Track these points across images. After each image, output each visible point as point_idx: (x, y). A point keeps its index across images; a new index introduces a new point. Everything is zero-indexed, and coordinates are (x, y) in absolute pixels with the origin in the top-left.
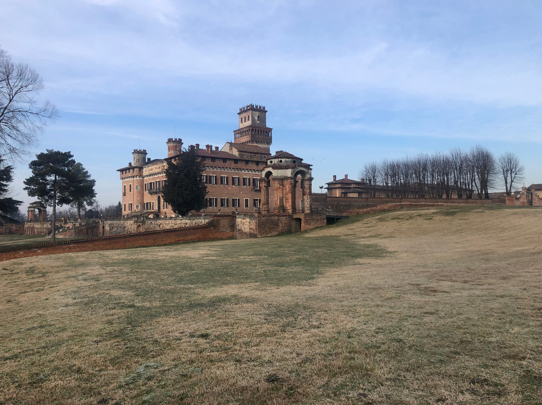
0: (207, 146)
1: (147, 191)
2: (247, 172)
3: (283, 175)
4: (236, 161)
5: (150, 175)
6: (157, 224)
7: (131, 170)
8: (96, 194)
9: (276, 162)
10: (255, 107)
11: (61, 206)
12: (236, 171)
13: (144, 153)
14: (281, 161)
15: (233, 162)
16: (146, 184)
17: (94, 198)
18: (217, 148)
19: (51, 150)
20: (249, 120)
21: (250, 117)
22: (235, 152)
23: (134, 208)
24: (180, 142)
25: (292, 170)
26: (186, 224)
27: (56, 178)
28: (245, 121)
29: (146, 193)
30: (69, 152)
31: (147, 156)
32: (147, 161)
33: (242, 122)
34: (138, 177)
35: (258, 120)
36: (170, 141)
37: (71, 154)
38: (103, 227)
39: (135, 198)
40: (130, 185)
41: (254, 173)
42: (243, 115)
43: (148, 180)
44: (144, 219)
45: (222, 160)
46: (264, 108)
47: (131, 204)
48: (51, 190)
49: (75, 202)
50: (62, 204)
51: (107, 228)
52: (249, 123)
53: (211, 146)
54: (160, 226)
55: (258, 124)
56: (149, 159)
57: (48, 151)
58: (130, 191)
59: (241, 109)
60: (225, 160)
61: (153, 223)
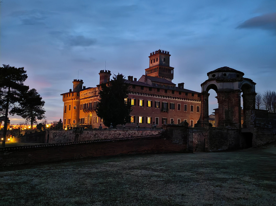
0: (129, 77)
1: (82, 110)
2: (157, 97)
3: (229, 88)
4: (150, 89)
5: (85, 98)
6: (93, 134)
7: (71, 94)
8: (45, 111)
9: (220, 76)
10: (162, 52)
11: (13, 115)
12: (150, 96)
13: (81, 82)
14: (225, 75)
15: (148, 89)
16: (81, 105)
17: (43, 115)
18: (135, 79)
19: (7, 66)
20: (157, 61)
21: (158, 58)
22: (150, 82)
23: (72, 122)
24: (109, 73)
25: (240, 83)
26: (120, 134)
27: (9, 89)
28: (154, 62)
29: (81, 111)
30: (23, 68)
31: (83, 85)
32: (83, 89)
33: (152, 63)
34: (76, 99)
35: (164, 61)
36: (102, 72)
37: (25, 70)
38: (48, 135)
39: (73, 115)
40: (70, 105)
41: (163, 98)
42: (153, 58)
43: (83, 102)
44: (81, 130)
45: (140, 88)
46: (168, 53)
47: (70, 119)
48: (4, 100)
49: (30, 117)
50: (14, 113)
51: (51, 136)
52: (157, 63)
53: (132, 77)
54: (95, 135)
55: (164, 64)
56: (84, 87)
57: (4, 66)
58: (70, 110)
59: (151, 54)
60: (142, 87)
61: (89, 133)
